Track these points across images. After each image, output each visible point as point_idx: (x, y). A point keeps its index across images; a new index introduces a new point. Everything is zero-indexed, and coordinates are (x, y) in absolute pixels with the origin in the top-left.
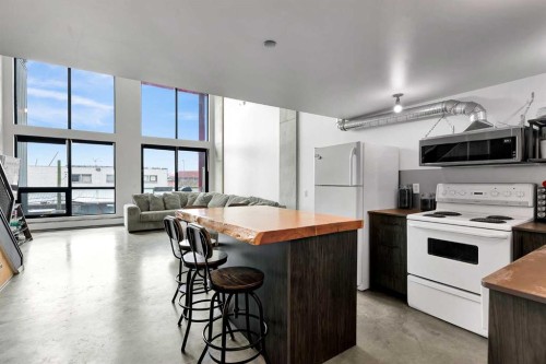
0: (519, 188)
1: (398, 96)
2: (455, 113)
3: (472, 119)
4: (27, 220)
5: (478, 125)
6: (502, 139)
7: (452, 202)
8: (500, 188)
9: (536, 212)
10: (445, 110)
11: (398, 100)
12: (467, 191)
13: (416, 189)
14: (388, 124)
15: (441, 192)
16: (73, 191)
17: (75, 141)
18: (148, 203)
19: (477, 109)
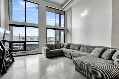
4: (12, 53)
16: (26, 42)
17: (27, 26)
18: (51, 47)
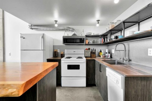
0: (82, 50)
1: (56, 21)
2: (70, 31)
3: (73, 33)
5: (74, 35)
6: (82, 39)
7: (69, 54)
8: (79, 50)
9: (85, 55)
10: (67, 29)
11: (56, 23)
12: (72, 51)
13: (59, 51)
14: (53, 30)
15: (66, 52)
19: (74, 31)
